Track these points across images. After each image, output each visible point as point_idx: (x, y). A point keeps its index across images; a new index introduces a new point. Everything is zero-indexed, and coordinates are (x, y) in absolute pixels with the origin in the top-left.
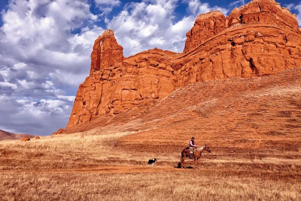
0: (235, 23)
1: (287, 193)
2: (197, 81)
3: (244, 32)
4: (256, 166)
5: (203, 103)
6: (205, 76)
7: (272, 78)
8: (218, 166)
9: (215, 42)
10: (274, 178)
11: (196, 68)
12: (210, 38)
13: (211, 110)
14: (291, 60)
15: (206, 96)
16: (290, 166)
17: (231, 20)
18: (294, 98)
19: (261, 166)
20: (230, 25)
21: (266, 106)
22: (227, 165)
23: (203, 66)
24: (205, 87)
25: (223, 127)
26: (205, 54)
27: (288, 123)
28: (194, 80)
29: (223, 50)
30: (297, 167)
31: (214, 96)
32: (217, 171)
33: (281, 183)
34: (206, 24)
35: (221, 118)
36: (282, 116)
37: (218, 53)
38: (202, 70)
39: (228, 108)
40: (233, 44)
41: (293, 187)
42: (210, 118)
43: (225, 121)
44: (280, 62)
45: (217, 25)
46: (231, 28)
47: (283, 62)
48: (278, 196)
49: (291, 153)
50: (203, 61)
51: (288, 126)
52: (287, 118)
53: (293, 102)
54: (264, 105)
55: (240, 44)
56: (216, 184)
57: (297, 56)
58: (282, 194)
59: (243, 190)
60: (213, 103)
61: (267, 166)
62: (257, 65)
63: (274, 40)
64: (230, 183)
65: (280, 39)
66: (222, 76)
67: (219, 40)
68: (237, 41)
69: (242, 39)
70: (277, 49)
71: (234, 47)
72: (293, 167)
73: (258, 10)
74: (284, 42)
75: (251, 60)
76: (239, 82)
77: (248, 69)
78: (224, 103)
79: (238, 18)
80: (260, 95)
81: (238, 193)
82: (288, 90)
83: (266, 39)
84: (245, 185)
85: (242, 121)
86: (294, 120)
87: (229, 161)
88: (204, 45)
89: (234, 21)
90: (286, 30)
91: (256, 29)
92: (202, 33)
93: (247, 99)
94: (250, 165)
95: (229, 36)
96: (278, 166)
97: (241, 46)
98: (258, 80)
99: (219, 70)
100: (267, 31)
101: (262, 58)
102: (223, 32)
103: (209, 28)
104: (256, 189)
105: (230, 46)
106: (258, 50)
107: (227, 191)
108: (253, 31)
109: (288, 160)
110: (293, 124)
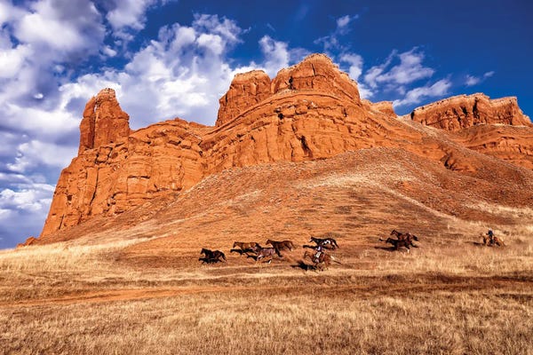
0: (284, 89)
1: (345, 313)
2: (234, 165)
3: (295, 101)
4: (309, 280)
5: (242, 197)
6: (244, 158)
7: (329, 163)
8: (261, 282)
9: (257, 112)
10: (332, 294)
11: (232, 148)
12: (252, 108)
13: (253, 205)
14: (351, 141)
15: (246, 187)
16: (350, 277)
17: (278, 84)
18: (354, 189)
19: (315, 280)
20: (277, 91)
21: (322, 199)
22: (272, 280)
23: (242, 144)
24: (244, 174)
25: (268, 228)
26: (245, 129)
27: (348, 222)
28: (231, 164)
29: (269, 124)
30: (357, 278)
31: (257, 186)
32: (259, 289)
33: (338, 301)
34: (246, 88)
35: (265, 217)
36: (341, 213)
37: (262, 128)
38: (240, 151)
39: (274, 202)
40: (281, 116)
41: (352, 305)
42: (251, 217)
43: (271, 221)
44: (338, 142)
45: (260, 90)
46: (279, 95)
47: (342, 143)
48: (334, 317)
50: (242, 138)
51: (347, 226)
52: (346, 216)
53: (353, 195)
54: (319, 199)
55: (289, 117)
56: (257, 307)
57: (358, 135)
58: (339, 315)
59: (292, 313)
60: (255, 196)
61: (322, 279)
62: (310, 146)
63: (330, 113)
64: (275, 305)
65: (337, 113)
66: (267, 160)
67: (263, 110)
68: (285, 112)
69: (292, 111)
70: (335, 126)
71: (282, 121)
72: (353, 278)
73: (312, 73)
74: (342, 116)
75: (303, 139)
76: (288, 167)
77: (300, 151)
78: (269, 196)
79: (287, 82)
80: (315, 185)
81: (285, 318)
82: (347, 179)
83: (322, 111)
84: (294, 307)
85: (292, 220)
86: (355, 218)
87: (275, 275)
88: (242, 116)
89: (282, 85)
90: (346, 101)
91: (310, 98)
92: (240, 100)
93: (298, 190)
94: (302, 278)
95: (275, 106)
96: (335, 278)
97: (291, 119)
98: (312, 165)
99: (262, 151)
100: (323, 101)
101: (317, 137)
102: (268, 100)
103: (250, 94)
104: (308, 310)
105: (276, 118)
106: (312, 125)
107: (271, 316)
108: (305, 100)
109: (347, 270)
110: (353, 223)
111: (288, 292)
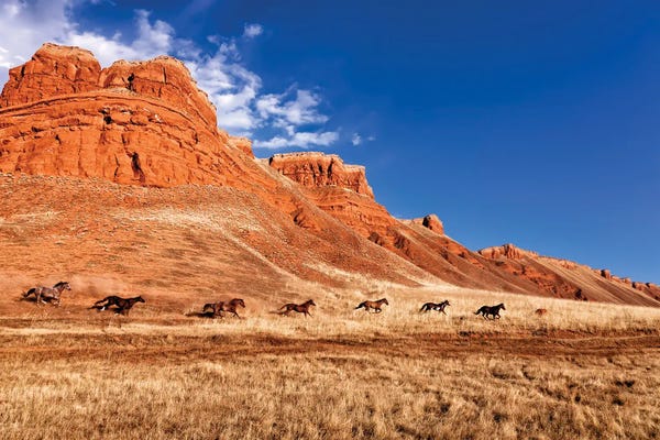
0: (119, 86)
1: (148, 384)
2: (18, 169)
3: (132, 106)
4: (108, 339)
5: (24, 216)
6: (38, 163)
7: (166, 193)
8: (30, 341)
9: (72, 105)
10: (134, 358)
11: (20, 143)
12: (64, 96)
13: (39, 231)
14: (199, 173)
15: (33, 203)
16: (166, 337)
17: (112, 77)
18: (192, 230)
19: (117, 339)
20: (108, 85)
21: (147, 237)
22: (49, 339)
23: (37, 143)
24: (35, 185)
25: (59, 266)
26: (48, 123)
27: (176, 269)
28: (12, 166)
29: (87, 124)
30: (176, 338)
31: (52, 205)
32: (22, 351)
33: (144, 367)
34: (60, 66)
35: (57, 249)
36: (170, 257)
37: (76, 128)
38: (33, 151)
39: (76, 232)
40: (108, 120)
41: (160, 372)
42: (33, 248)
43: (65, 256)
44: (181, 171)
45: (82, 76)
46: (110, 92)
47: (187, 173)
48: (131, 389)
49: (174, 316)
50: (40, 134)
51: (175, 273)
52: (176, 261)
53: (189, 237)
54: (144, 236)
55: (120, 124)
56: (11, 379)
57: (207, 169)
58: (139, 385)
59: (69, 384)
60: (46, 218)
61: (127, 339)
62: (144, 167)
63: (177, 133)
64: (44, 374)
65: (187, 136)
66: (76, 172)
67: (82, 105)
68: (114, 116)
69: (126, 117)
70: (181, 150)
71: (109, 126)
72: (170, 338)
73: (162, 78)
74: (192, 141)
75: (135, 157)
76: (107, 188)
77: (128, 171)
78: (69, 222)
79: (126, 79)
80: (141, 217)
81: (55, 393)
82: (186, 217)
83: (167, 128)
84: (76, 376)
85: (101, 258)
86: (187, 265)
87: (56, 332)
88: (47, 103)
89: (117, 81)
90: (199, 125)
91: (153, 108)
92: (46, 81)
93: (117, 221)
94: (98, 337)
95: (101, 104)
96: (146, 338)
97: (122, 128)
98: (142, 192)
99: (70, 159)
100: (171, 117)
101: (155, 158)
102: (92, 93)
103: (65, 76)
104: (95, 381)
105: (102, 122)
106: (151, 143)
107: (31, 391)
108: (147, 108)
109: (165, 327)
110: (183, 271)
111: (69, 356)
